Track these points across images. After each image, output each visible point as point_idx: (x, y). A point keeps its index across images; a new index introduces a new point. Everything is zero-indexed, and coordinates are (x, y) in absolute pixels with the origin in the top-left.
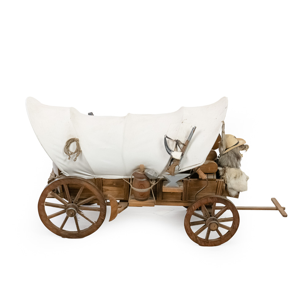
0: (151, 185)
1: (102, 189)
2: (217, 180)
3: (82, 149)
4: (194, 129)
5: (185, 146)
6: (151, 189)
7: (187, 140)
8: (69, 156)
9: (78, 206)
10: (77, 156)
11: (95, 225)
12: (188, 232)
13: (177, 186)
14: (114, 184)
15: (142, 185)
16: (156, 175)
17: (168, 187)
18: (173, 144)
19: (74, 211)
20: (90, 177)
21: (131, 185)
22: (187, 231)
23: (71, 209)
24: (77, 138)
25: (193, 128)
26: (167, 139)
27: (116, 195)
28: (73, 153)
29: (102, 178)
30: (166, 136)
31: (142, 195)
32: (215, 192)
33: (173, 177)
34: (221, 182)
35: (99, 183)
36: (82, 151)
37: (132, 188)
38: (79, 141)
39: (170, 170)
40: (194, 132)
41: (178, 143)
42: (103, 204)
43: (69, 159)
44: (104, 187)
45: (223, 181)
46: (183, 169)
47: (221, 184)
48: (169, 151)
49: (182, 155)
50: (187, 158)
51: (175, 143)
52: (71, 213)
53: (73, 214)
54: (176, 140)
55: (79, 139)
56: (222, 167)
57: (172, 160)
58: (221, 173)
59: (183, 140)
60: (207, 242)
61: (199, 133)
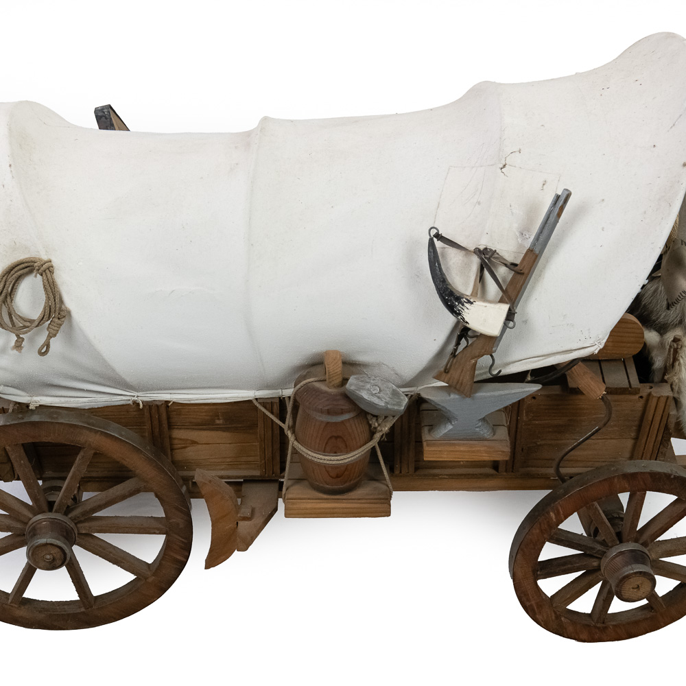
0: (372, 433)
1: (171, 438)
2: (645, 389)
3: (69, 303)
4: (560, 202)
5: (519, 276)
6: (374, 449)
7: (530, 251)
8: (18, 336)
9: (72, 519)
10: (50, 337)
11: (150, 580)
12: (528, 600)
13: (485, 432)
14: (218, 422)
15: (337, 437)
16: (399, 404)
17: (448, 439)
18: (467, 266)
19: (59, 550)
20: (117, 400)
21: (289, 434)
22: (524, 599)
23: (46, 544)
24: (45, 258)
25: (558, 197)
26: (438, 244)
27: (228, 460)
28: (31, 321)
29: (167, 402)
30: (433, 232)
31: (338, 476)
32: (633, 434)
33: (468, 400)
34: (663, 401)
35: (156, 423)
36: (74, 314)
37: (294, 448)
38: (52, 273)
39: (455, 374)
40: (559, 215)
41: (487, 259)
42: (177, 509)
43: (18, 346)
44: (178, 434)
45: (668, 397)
46: (508, 364)
47: (661, 405)
48: (451, 299)
49: (510, 316)
50: (526, 322)
51: (475, 261)
52: (48, 557)
53: (54, 559)
54: (482, 248)
55: (55, 263)
56: (662, 329)
57: (463, 331)
58: (658, 362)
59: (509, 248)
60: (599, 628)
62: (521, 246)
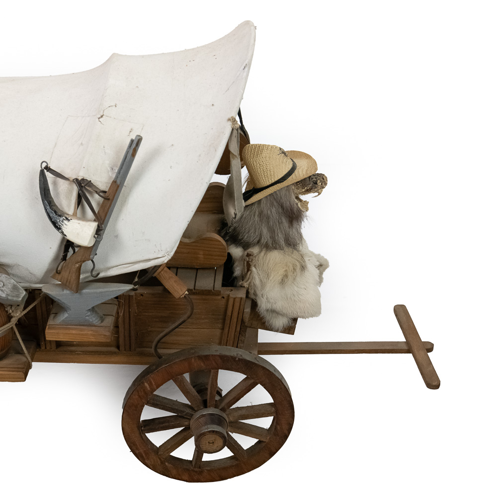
0: (9, 318)
2: (226, 291)
4: (135, 144)
5: (106, 201)
6: (12, 328)
7: (114, 182)
12: (137, 449)
13: (94, 320)
17: (66, 325)
18: (71, 192)
22: (134, 448)
25: (132, 141)
26: (48, 174)
30: (44, 165)
32: (220, 326)
33: (77, 295)
34: (238, 300)
39: (65, 274)
40: (134, 155)
41: (83, 187)
45: (241, 298)
46: (109, 268)
47: (237, 305)
48: (55, 215)
49: (99, 232)
50: (117, 236)
51: (75, 189)
54: (80, 178)
56: (246, 246)
57: (68, 245)
58: (238, 271)
59: (102, 179)
60: (196, 472)
61: (155, 154)
62: (111, 177)
